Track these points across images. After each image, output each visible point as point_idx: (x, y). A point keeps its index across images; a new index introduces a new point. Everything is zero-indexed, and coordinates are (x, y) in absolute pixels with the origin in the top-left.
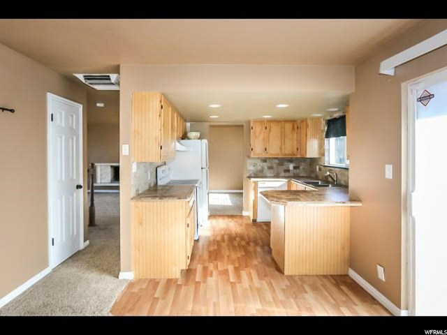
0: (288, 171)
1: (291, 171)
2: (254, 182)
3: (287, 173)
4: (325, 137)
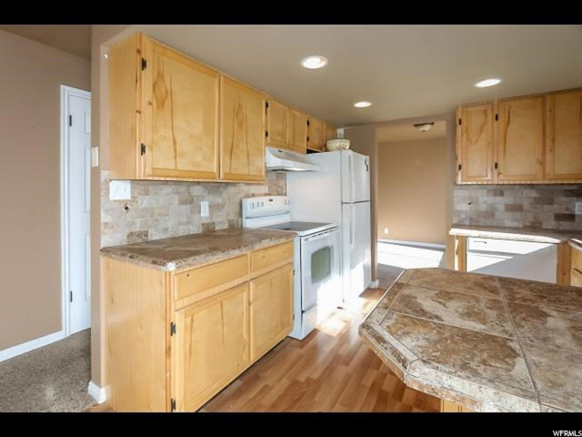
0: (569, 217)
1: (576, 219)
2: (457, 236)
3: (564, 223)
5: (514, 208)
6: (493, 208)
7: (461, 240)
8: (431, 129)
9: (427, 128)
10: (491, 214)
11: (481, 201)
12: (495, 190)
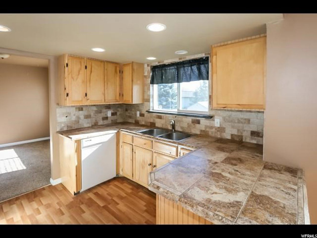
0: (106, 118)
1: (109, 118)
2: (76, 141)
3: (105, 121)
4: (151, 83)
5: (87, 117)
6: (78, 118)
7: (78, 142)
8: (9, 58)
10: (77, 122)
11: (72, 114)
12: (79, 108)
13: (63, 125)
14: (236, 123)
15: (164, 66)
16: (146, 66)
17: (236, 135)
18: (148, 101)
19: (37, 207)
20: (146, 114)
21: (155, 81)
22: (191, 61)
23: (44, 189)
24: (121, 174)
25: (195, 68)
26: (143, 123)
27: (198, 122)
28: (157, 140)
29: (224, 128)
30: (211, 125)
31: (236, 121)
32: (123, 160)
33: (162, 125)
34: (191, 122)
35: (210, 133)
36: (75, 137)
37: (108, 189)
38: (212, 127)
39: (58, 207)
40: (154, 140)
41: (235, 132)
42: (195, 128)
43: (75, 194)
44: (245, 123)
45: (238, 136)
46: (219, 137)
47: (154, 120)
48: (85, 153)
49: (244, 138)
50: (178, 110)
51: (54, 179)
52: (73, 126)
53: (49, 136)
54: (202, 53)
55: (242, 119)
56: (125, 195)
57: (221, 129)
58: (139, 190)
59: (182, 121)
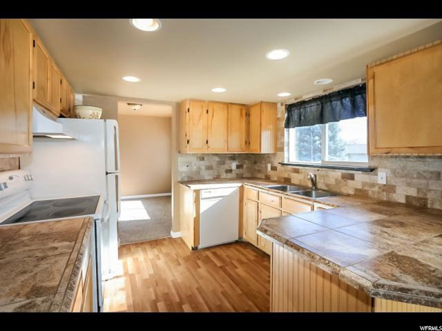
0: (230, 171)
1: (233, 172)
2: (195, 191)
3: (229, 174)
4: (285, 127)
5: (209, 168)
6: (199, 168)
7: (197, 192)
9: (137, 107)
10: (198, 172)
11: (193, 164)
12: (200, 157)
13: (184, 175)
14: (414, 178)
15: (303, 103)
16: (279, 105)
17: (414, 198)
18: (282, 150)
19: (157, 253)
20: (279, 167)
21: (291, 123)
22: (341, 92)
23: (164, 239)
24: (245, 238)
25: (347, 101)
26: (276, 179)
27: (352, 177)
28: (287, 197)
29: (395, 186)
30: (373, 182)
31: (415, 176)
32: (247, 220)
33: (300, 181)
34: (340, 178)
35: (370, 193)
36: (194, 187)
37: (227, 251)
38: (373, 184)
39: (175, 257)
40: (283, 196)
41: (413, 192)
42: (346, 185)
43: (193, 249)
44: (431, 178)
45: (419, 199)
46: (385, 199)
47: (289, 175)
48: (205, 206)
49: (429, 202)
50: (323, 161)
51: (174, 232)
52: (194, 177)
53: (170, 192)
54: (357, 78)
55: (424, 172)
56: (247, 261)
57: (389, 188)
58: (265, 259)
59: (327, 176)
